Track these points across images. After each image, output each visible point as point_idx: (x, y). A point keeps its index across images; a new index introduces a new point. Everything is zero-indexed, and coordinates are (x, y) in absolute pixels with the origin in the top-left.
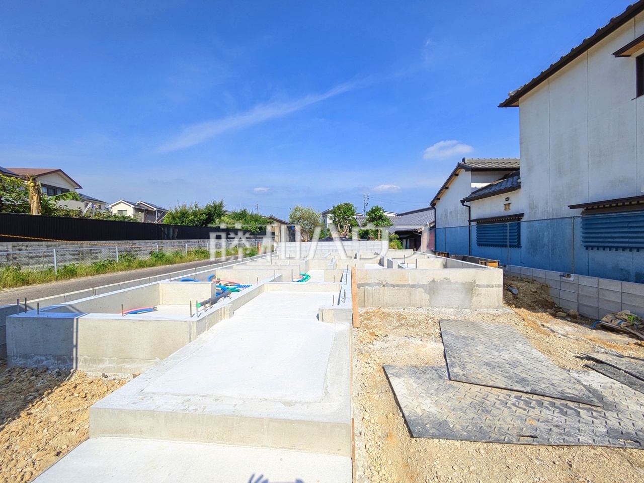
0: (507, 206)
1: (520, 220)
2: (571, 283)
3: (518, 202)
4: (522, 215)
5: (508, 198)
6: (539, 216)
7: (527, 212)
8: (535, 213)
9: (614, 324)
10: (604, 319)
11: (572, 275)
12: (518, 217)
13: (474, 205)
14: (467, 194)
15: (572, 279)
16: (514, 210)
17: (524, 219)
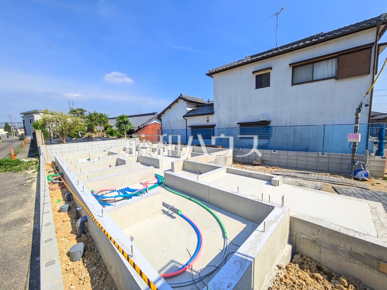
0: (208, 121)
1: (214, 128)
2: (240, 152)
3: (213, 120)
4: (215, 125)
5: (208, 117)
6: (222, 126)
7: (217, 124)
8: (221, 124)
9: (256, 163)
10: (254, 162)
11: (240, 148)
12: (213, 126)
13: (188, 119)
14: (185, 113)
15: (240, 150)
16: (211, 123)
17: (216, 127)
